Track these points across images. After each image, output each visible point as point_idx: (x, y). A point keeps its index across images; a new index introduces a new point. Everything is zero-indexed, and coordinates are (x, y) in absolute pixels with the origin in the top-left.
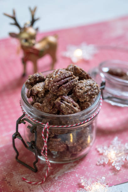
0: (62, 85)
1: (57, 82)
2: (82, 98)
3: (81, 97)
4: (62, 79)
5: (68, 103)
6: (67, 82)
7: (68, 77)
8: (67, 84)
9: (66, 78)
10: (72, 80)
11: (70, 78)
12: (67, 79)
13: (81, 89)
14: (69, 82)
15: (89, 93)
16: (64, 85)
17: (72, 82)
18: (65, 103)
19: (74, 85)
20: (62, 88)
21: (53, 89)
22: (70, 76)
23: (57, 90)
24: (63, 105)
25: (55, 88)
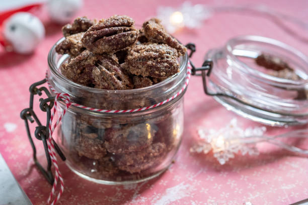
0: (102, 37)
1: (97, 30)
2: (135, 67)
3: (134, 65)
4: (106, 27)
5: (108, 70)
6: (115, 32)
7: (119, 26)
9: (114, 26)
10: (124, 33)
11: (123, 28)
12: (116, 28)
13: (138, 51)
14: (117, 35)
15: (150, 63)
16: (107, 38)
17: (124, 36)
18: (101, 69)
19: (126, 41)
20: (102, 42)
21: (86, 40)
22: (123, 25)
23: (92, 43)
24: (97, 71)
25: (89, 39)
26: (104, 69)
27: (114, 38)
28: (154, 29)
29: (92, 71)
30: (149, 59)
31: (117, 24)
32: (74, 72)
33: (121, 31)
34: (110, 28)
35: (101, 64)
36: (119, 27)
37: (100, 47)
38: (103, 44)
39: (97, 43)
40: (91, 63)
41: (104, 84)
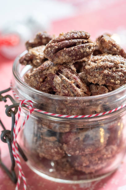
0: (63, 48)
1: (58, 42)
2: (92, 76)
3: (91, 74)
4: (66, 39)
5: (68, 78)
6: (74, 44)
7: (77, 38)
8: (72, 49)
9: (74, 38)
10: (83, 45)
11: (81, 40)
12: (75, 41)
13: (95, 62)
14: (76, 47)
15: (106, 72)
16: (67, 49)
17: (83, 47)
18: (61, 77)
19: (84, 52)
20: (62, 53)
21: (48, 51)
22: (81, 38)
23: (54, 54)
24: (58, 79)
25: (51, 50)
26: (64, 78)
27: (74, 49)
28: (109, 42)
29: (53, 79)
30: (105, 69)
31: (76, 36)
32: (37, 81)
33: (79, 42)
34: (70, 41)
35: (62, 72)
36: (78, 40)
37: (61, 58)
38: (64, 55)
39: (58, 54)
40: (53, 72)
41: (64, 91)
